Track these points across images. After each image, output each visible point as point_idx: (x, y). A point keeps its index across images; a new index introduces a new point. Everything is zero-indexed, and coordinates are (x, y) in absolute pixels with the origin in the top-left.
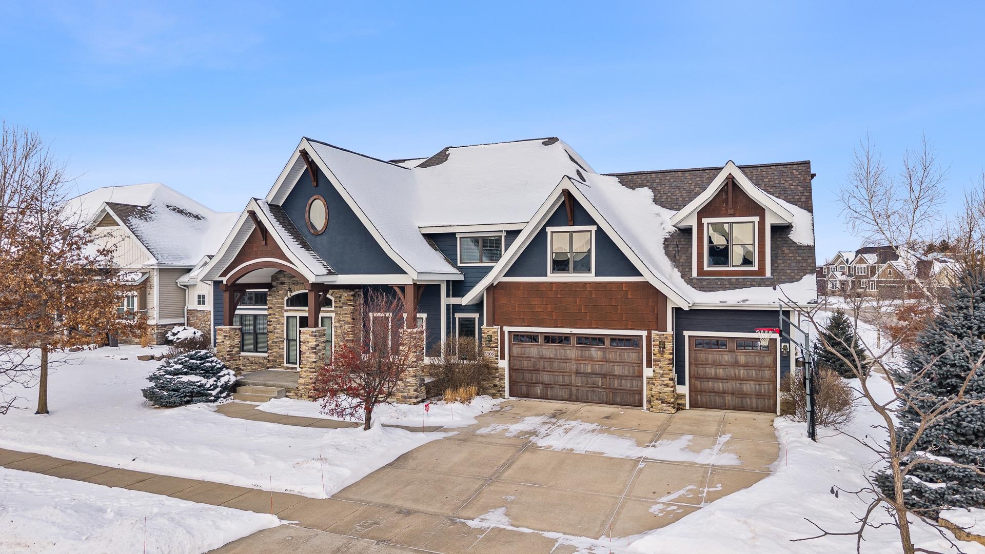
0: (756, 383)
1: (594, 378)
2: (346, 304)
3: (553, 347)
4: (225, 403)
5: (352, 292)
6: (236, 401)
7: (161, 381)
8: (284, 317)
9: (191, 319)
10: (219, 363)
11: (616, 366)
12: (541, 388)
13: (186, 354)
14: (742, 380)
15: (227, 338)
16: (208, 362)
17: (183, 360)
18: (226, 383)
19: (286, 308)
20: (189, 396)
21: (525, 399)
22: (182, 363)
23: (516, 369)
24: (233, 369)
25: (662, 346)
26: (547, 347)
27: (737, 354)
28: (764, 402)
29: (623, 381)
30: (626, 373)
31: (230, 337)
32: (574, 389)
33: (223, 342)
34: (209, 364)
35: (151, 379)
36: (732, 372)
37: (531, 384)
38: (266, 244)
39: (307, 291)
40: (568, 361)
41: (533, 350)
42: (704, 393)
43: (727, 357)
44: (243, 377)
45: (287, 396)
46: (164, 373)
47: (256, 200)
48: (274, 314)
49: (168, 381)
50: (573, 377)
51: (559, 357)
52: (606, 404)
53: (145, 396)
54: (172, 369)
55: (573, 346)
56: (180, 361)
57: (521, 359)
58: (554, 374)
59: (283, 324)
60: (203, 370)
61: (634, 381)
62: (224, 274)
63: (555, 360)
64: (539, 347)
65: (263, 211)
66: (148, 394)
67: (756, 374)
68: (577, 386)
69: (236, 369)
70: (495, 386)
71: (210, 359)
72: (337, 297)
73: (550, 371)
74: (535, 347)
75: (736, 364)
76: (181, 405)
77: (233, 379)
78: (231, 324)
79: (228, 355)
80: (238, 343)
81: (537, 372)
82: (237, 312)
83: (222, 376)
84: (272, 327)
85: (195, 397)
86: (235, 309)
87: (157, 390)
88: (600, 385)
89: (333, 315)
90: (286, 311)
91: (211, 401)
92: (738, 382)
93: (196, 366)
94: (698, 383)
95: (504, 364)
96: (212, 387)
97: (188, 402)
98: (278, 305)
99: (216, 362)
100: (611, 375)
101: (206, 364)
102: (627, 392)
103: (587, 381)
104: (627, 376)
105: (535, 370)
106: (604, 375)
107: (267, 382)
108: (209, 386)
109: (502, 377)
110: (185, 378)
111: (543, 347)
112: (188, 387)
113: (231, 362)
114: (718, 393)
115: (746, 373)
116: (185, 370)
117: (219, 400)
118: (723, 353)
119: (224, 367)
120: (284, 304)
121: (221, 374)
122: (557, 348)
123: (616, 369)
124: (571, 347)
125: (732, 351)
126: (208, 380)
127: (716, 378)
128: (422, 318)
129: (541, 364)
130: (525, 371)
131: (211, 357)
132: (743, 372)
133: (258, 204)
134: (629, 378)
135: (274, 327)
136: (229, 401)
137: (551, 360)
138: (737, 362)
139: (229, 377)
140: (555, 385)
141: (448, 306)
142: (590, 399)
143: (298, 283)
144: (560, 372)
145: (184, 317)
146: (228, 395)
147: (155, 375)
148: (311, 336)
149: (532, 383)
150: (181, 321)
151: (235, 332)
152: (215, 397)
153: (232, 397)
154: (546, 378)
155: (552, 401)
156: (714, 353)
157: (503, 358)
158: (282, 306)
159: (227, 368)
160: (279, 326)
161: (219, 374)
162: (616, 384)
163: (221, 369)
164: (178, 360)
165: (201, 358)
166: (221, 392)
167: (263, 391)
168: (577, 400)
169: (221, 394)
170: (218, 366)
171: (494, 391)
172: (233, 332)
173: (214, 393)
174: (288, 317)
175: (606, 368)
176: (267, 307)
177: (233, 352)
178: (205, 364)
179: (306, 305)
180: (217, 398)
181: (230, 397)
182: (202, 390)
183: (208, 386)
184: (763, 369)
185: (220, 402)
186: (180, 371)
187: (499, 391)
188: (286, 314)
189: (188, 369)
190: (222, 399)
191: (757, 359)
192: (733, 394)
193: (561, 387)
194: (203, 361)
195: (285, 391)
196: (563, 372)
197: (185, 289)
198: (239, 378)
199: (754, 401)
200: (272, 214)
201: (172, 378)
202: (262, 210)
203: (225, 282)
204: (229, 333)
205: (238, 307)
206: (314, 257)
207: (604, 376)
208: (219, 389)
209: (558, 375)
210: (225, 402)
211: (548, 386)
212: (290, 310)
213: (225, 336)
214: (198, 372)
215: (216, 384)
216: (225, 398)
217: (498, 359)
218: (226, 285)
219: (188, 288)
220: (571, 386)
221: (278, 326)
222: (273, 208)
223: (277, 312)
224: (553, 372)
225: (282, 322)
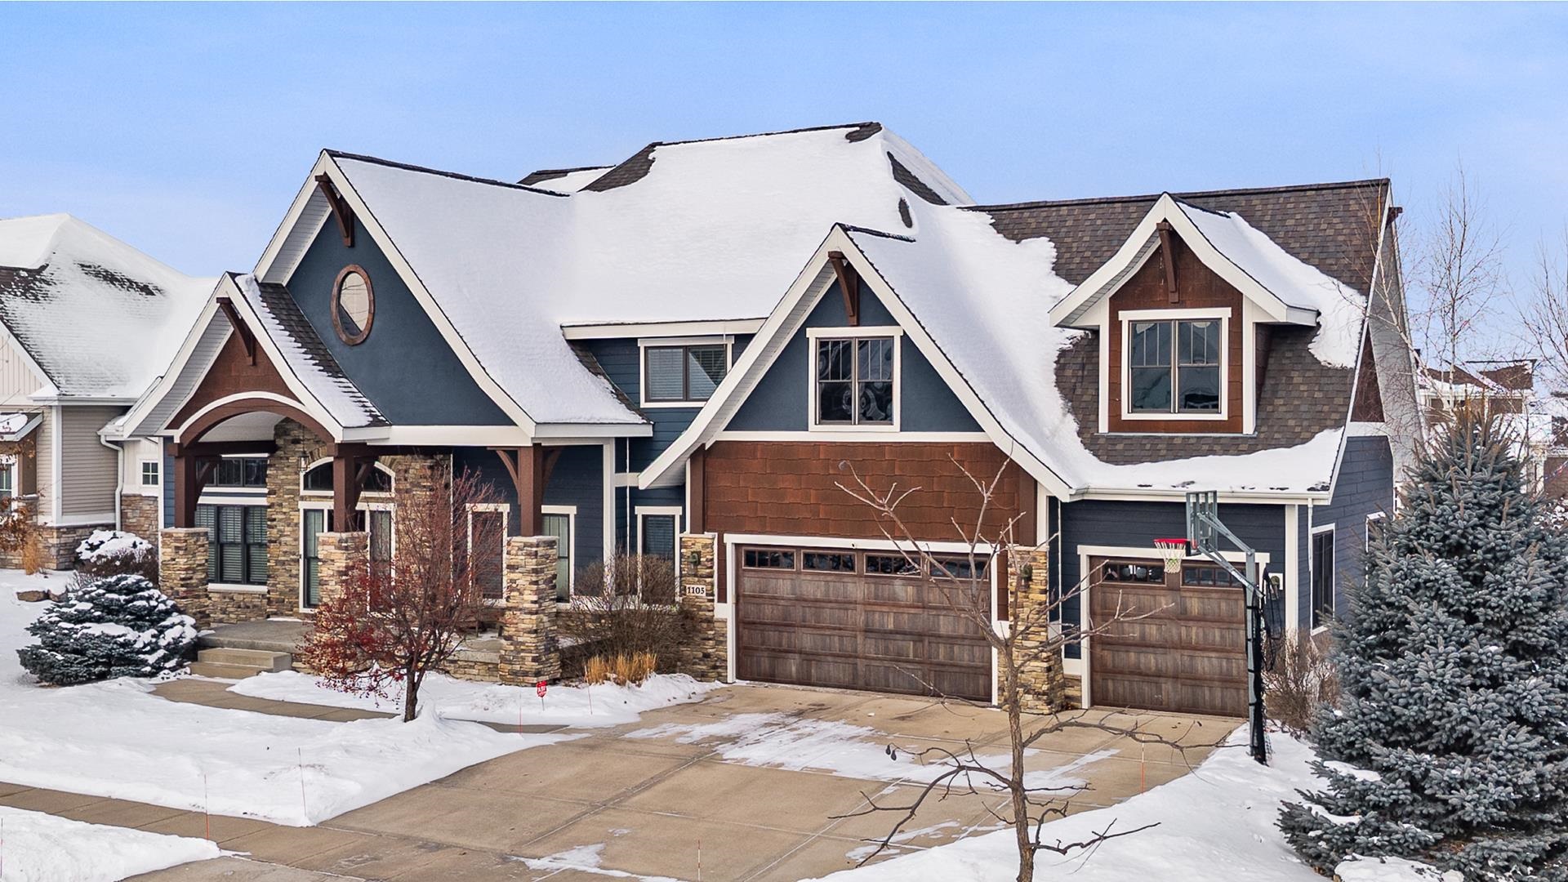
0: (1222, 655)
1: (900, 643)
2: (418, 485)
3: (822, 577)
4: (172, 679)
5: (429, 461)
6: (195, 676)
7: (52, 634)
8: (298, 510)
9: (129, 515)
10: (164, 602)
11: (941, 617)
12: (798, 661)
13: (100, 583)
14: (1195, 649)
15: (181, 552)
16: (142, 598)
17: (93, 594)
18: (176, 641)
19: (303, 492)
20: (103, 664)
21: (767, 684)
22: (91, 600)
23: (749, 623)
24: (194, 615)
25: (1027, 575)
26: (809, 578)
27: (1184, 594)
28: (1238, 694)
29: (956, 648)
30: (962, 631)
31: (186, 550)
32: (861, 665)
33: (174, 560)
34: (144, 603)
35: (35, 629)
36: (1175, 631)
37: (779, 653)
38: (255, 364)
39: (331, 459)
40: (852, 606)
41: (783, 584)
42: (1119, 677)
43: (1166, 603)
44: (213, 632)
45: (294, 669)
46: (58, 619)
47: (233, 276)
48: (281, 505)
49: (65, 634)
50: (860, 639)
51: (833, 598)
52: (923, 694)
53: (24, 663)
54: (72, 610)
55: (860, 576)
56: (87, 596)
57: (761, 601)
58: (822, 632)
59: (297, 525)
60: (131, 614)
61: (976, 649)
62: (174, 424)
63: (823, 604)
64: (794, 576)
65: (245, 298)
66: (30, 659)
67: (1222, 637)
68: (866, 658)
69: (199, 615)
70: (706, 656)
71: (146, 594)
72: (402, 471)
73: (814, 627)
74: (787, 576)
75: (1183, 616)
76: (89, 681)
77: (190, 634)
78: (190, 523)
79: (182, 586)
80: (204, 562)
81: (792, 629)
82: (202, 500)
83: (168, 627)
84: (275, 531)
85: (115, 665)
86: (199, 493)
87: (45, 651)
88: (911, 657)
89: (393, 506)
90: (303, 498)
91: (145, 675)
92: (1186, 652)
93: (118, 605)
94: (1108, 655)
95: (725, 612)
96: (148, 648)
97: (102, 676)
98: (288, 487)
99: (157, 598)
100: (932, 636)
101: (138, 603)
102: (963, 670)
103: (887, 647)
104: (963, 638)
105: (785, 624)
106: (920, 635)
107: (256, 641)
108: (142, 646)
109: (721, 639)
110: (96, 629)
111: (803, 577)
112: (101, 647)
113: (189, 601)
114: (1147, 675)
115: (1201, 635)
116: (97, 613)
117: (162, 673)
118: (1157, 592)
119: (175, 609)
120: (298, 485)
121: (167, 623)
122: (829, 578)
123: (941, 623)
124: (855, 576)
125: (1173, 589)
126: (141, 634)
127: (1143, 645)
128: (568, 516)
129: (797, 613)
130: (768, 627)
131: (149, 589)
132: (1195, 633)
133: (237, 285)
134: (967, 642)
135: (279, 531)
136: (184, 674)
137: (818, 604)
138: (1184, 611)
139: (182, 629)
140: (826, 655)
141: (620, 492)
142: (891, 684)
144: (835, 629)
145: (114, 510)
146: (180, 665)
147: (40, 622)
148: (340, 548)
149: (780, 651)
150: (107, 518)
151: (197, 541)
152: (152, 666)
153: (188, 670)
154: (807, 640)
155: (817, 689)
156: (1141, 591)
157: (723, 598)
158: (296, 487)
159: (181, 612)
160: (290, 529)
161: (163, 623)
162: (942, 653)
163: (168, 613)
164: (85, 593)
165: (128, 590)
166: (165, 659)
167: (247, 659)
168: (867, 688)
169: (165, 662)
170: (162, 607)
171: (704, 667)
172: (192, 541)
173: (151, 659)
174: (306, 511)
175: (923, 620)
176: (266, 491)
177: (193, 581)
178: (135, 603)
179: (330, 488)
180: (157, 669)
181: (184, 670)
182: (128, 652)
183: (139, 645)
184: (1235, 626)
185: (163, 678)
186: (88, 615)
187: (715, 667)
188: (302, 505)
189: (102, 611)
190: (166, 671)
191: (1223, 605)
192: (1175, 677)
193: (839, 660)
194: (131, 596)
195: (289, 659)
196: (840, 629)
197: (117, 451)
198: (204, 632)
199: (1218, 693)
200: (265, 304)
201: (72, 628)
202: (244, 296)
203: (177, 440)
204: (186, 541)
205: (205, 490)
206: (346, 390)
207: (919, 637)
208: (161, 653)
209: (830, 635)
210: (172, 677)
211: (811, 657)
212: (310, 497)
213: (177, 548)
214: (121, 617)
215: (156, 642)
216: (173, 669)
217: (713, 601)
218: (180, 445)
219: (123, 448)
220: (856, 657)
221: (287, 529)
222: (269, 291)
223: (285, 501)
224: (822, 628)
225: (295, 521)
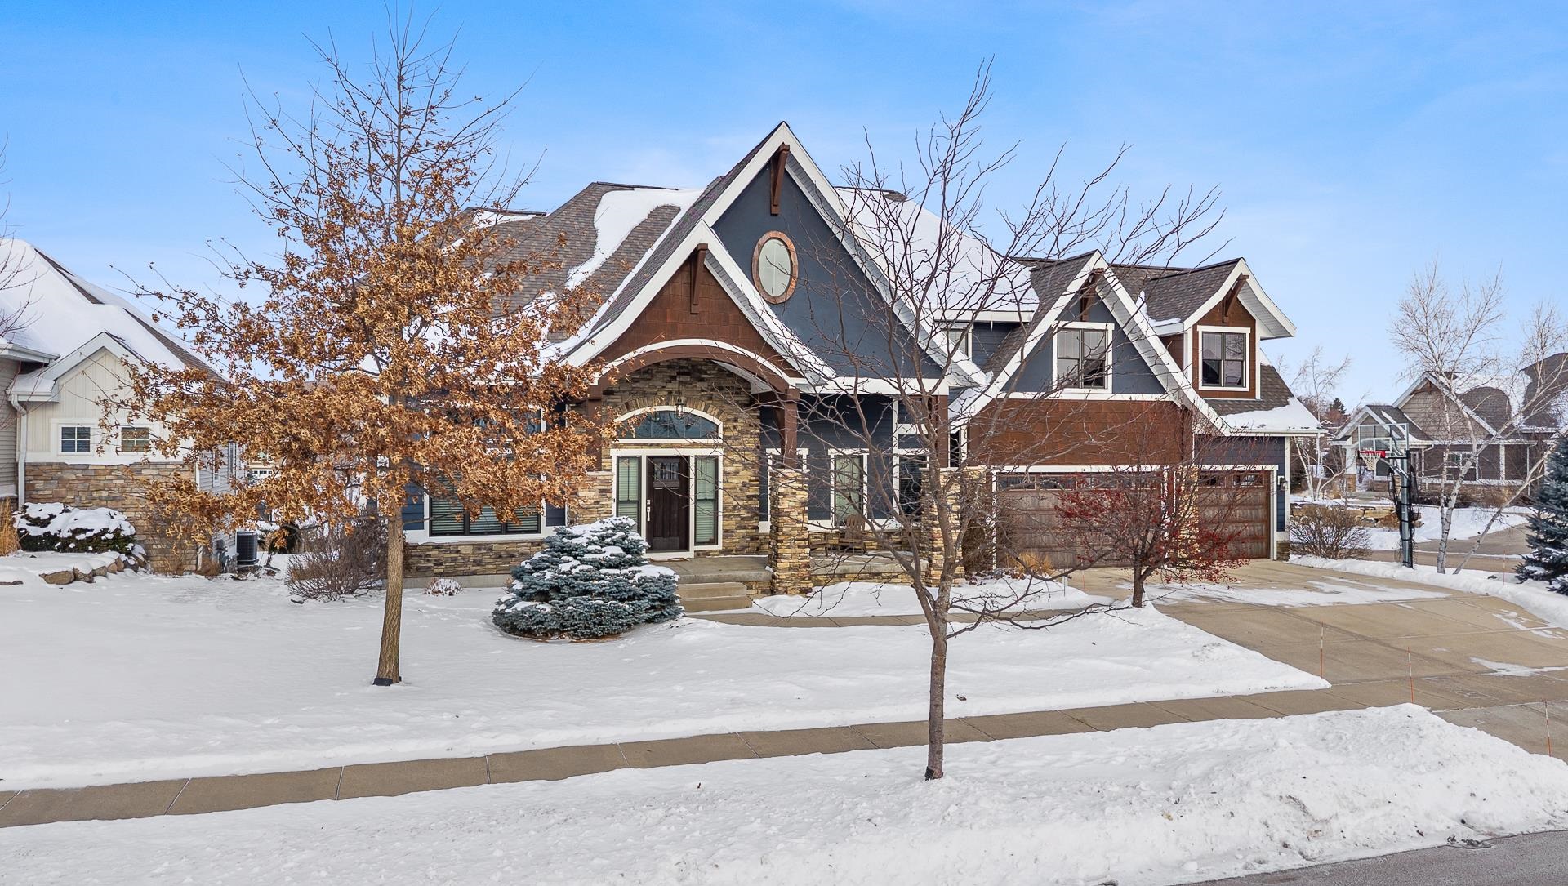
2: (747, 432)
3: (1048, 494)
8: (610, 457)
19: (616, 440)
26: (1045, 494)
38: (698, 312)
57: (1011, 513)
58: (1053, 531)
63: (1054, 512)
64: (1034, 494)
67: (1251, 513)
72: (728, 420)
73: (1047, 528)
74: (1030, 494)
81: (1032, 531)
89: (720, 452)
90: (617, 446)
111: (1040, 495)
118: (1221, 491)
125: (1229, 489)
128: (861, 457)
137: (1051, 512)
143: (644, 394)
144: (1061, 528)
174: (619, 458)
188: (615, 453)
209: (1058, 533)
224: (1053, 528)
